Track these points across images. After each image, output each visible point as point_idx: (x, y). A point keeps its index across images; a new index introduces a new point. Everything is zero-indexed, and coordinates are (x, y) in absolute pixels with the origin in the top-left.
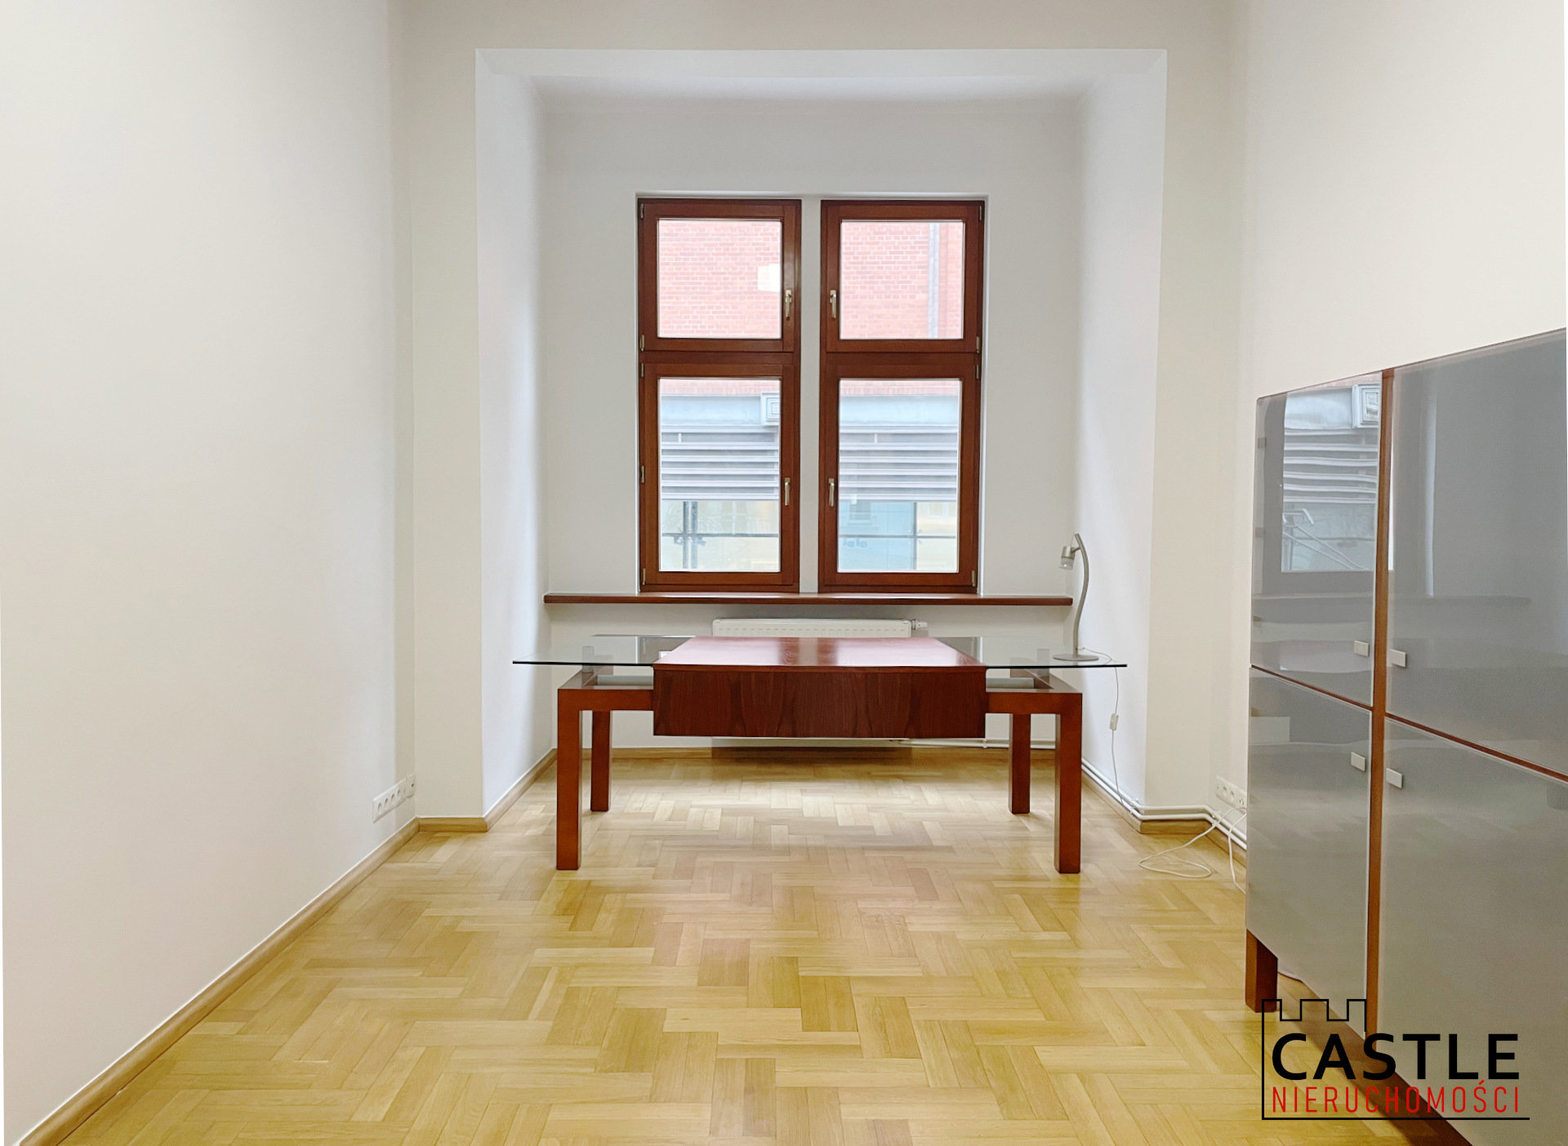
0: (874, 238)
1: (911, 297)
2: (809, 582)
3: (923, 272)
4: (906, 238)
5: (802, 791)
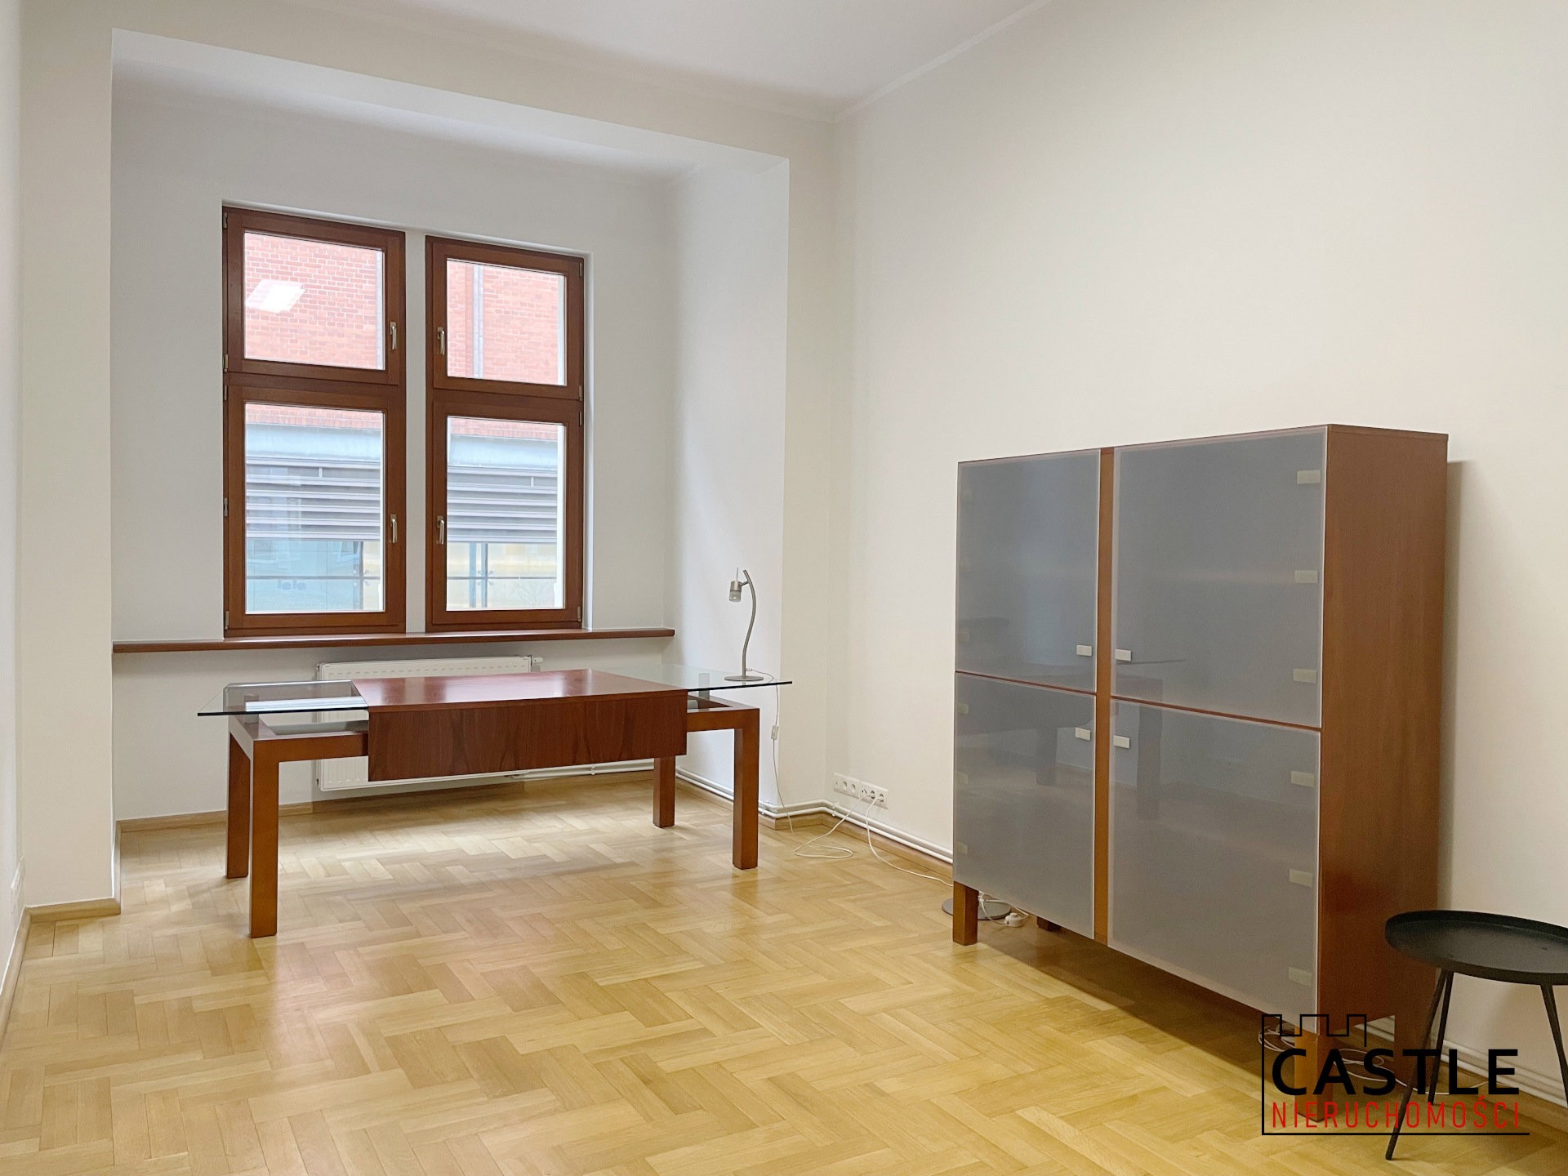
0: (315, 261)
1: (358, 327)
2: (416, 622)
3: (370, 302)
4: (351, 265)
5: (445, 833)
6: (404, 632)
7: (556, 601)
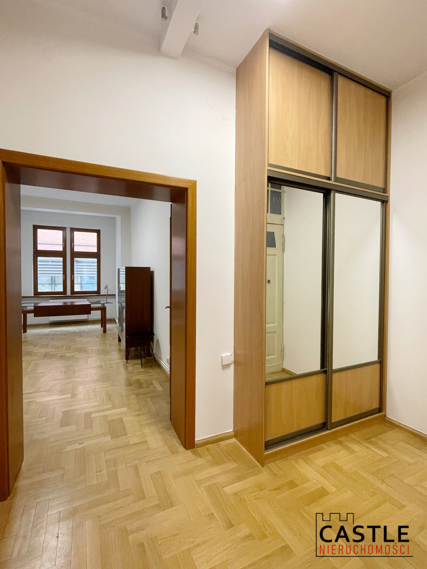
2: (69, 293)
6: (66, 295)
7: (95, 289)
